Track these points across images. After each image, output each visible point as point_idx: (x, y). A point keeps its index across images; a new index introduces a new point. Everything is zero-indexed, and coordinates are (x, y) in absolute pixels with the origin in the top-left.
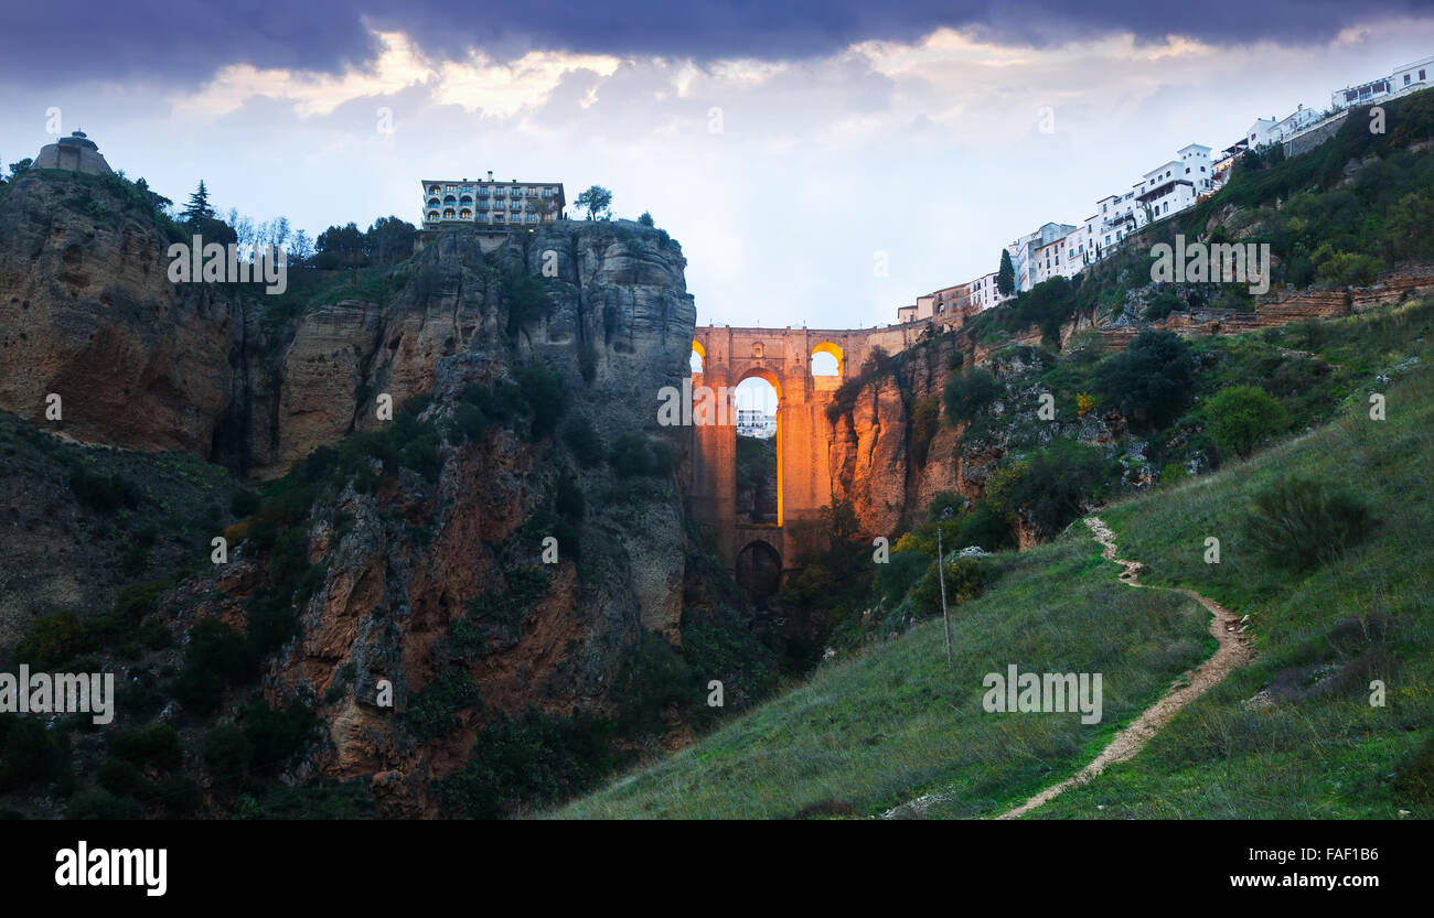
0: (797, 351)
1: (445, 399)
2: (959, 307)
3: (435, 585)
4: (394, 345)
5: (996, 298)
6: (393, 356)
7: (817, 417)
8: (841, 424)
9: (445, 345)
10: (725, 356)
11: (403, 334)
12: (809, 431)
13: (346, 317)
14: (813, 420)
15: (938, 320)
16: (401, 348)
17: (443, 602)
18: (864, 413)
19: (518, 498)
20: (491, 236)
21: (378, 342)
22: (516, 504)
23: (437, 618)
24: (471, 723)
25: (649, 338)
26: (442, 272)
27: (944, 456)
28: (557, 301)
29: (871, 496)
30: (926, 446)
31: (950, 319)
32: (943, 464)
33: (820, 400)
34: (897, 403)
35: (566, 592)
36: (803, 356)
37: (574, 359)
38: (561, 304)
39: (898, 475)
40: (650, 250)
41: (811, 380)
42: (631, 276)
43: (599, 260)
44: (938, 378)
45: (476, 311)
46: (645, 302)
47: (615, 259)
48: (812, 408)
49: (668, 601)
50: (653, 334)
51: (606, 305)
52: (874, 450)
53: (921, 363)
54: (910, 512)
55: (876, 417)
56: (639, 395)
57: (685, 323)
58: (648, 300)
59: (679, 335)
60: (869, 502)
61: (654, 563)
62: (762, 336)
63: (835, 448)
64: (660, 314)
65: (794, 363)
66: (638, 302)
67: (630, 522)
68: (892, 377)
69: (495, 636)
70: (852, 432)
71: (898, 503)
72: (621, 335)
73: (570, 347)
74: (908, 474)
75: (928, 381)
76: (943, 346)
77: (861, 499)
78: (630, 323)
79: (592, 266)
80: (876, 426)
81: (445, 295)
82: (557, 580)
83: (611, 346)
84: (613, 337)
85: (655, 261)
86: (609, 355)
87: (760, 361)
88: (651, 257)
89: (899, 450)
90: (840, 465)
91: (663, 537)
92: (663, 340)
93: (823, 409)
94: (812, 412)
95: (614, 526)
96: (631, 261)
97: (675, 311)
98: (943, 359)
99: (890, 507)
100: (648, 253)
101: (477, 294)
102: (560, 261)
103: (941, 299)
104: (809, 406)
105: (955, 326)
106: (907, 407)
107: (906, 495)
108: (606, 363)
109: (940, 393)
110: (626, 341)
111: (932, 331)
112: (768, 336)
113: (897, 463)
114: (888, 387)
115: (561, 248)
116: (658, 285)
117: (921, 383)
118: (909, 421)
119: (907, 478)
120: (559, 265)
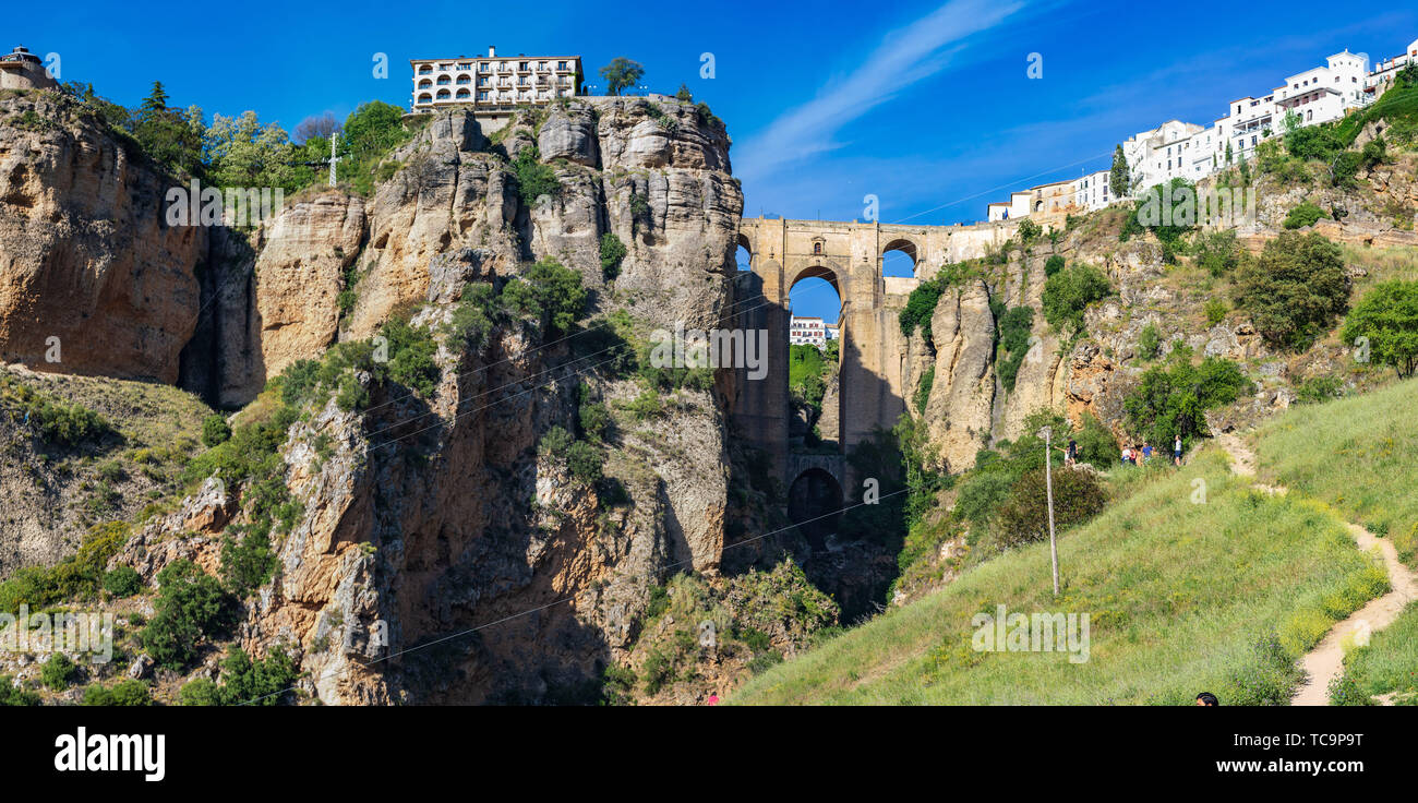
0: (865, 247)
1: (442, 301)
2: (1062, 206)
3: (433, 517)
4: (382, 244)
5: (1105, 199)
6: (380, 256)
7: (888, 324)
8: (918, 331)
9: (441, 241)
10: (778, 251)
11: (391, 231)
12: (879, 341)
13: (325, 216)
14: (883, 329)
15: (1036, 219)
16: (389, 245)
17: (442, 537)
18: (943, 321)
19: (529, 414)
20: (494, 117)
21: (363, 241)
22: (527, 420)
23: (436, 556)
24: (476, 678)
25: (686, 228)
26: (435, 158)
27: (1038, 375)
28: (573, 188)
29: (951, 419)
30: (1018, 362)
31: (1049, 220)
32: (1037, 385)
33: (892, 305)
34: (984, 312)
35: (587, 525)
36: (872, 255)
37: (596, 253)
38: (579, 191)
39: (983, 396)
40: (687, 129)
41: (881, 283)
42: (663, 158)
43: (625, 139)
44: (1033, 286)
45: (477, 201)
46: (680, 188)
47: (644, 139)
48: (882, 314)
49: (707, 536)
50: (690, 224)
51: (634, 191)
52: (956, 366)
53: (1013, 268)
54: (996, 439)
55: (959, 328)
56: (674, 295)
57: (730, 211)
58: (685, 185)
59: (722, 224)
60: (948, 426)
61: (691, 491)
62: (822, 230)
63: (909, 362)
64: (699, 201)
65: (862, 262)
66: (673, 186)
67: (662, 443)
68: (979, 283)
69: (504, 576)
70: (930, 344)
71: (981, 429)
72: (651, 225)
73: (589, 239)
74: (994, 395)
75: (1022, 288)
76: (1042, 251)
77: (938, 422)
78: (662, 212)
79: (616, 147)
80: (958, 338)
81: (440, 185)
82: (576, 510)
83: (639, 238)
84: (643, 227)
85: (693, 141)
86: (637, 249)
87: (821, 258)
88: (688, 136)
89: (986, 367)
90: (914, 383)
91: (703, 460)
92: (703, 231)
93: (896, 316)
94: (882, 319)
95: (643, 447)
96: (664, 140)
97: (718, 198)
98: (1039, 264)
99: (972, 433)
100: (685, 131)
101: (478, 181)
102: (577, 142)
103: (1040, 196)
104: (878, 310)
105: (1056, 227)
106: (995, 318)
107: (992, 420)
108: (633, 259)
109: (1036, 303)
110: (657, 232)
111: (1028, 231)
112: (830, 230)
113: (983, 382)
114: (973, 294)
115: (580, 128)
116: (698, 168)
117: (1014, 290)
118: (997, 333)
119: (993, 400)
120: (576, 147)
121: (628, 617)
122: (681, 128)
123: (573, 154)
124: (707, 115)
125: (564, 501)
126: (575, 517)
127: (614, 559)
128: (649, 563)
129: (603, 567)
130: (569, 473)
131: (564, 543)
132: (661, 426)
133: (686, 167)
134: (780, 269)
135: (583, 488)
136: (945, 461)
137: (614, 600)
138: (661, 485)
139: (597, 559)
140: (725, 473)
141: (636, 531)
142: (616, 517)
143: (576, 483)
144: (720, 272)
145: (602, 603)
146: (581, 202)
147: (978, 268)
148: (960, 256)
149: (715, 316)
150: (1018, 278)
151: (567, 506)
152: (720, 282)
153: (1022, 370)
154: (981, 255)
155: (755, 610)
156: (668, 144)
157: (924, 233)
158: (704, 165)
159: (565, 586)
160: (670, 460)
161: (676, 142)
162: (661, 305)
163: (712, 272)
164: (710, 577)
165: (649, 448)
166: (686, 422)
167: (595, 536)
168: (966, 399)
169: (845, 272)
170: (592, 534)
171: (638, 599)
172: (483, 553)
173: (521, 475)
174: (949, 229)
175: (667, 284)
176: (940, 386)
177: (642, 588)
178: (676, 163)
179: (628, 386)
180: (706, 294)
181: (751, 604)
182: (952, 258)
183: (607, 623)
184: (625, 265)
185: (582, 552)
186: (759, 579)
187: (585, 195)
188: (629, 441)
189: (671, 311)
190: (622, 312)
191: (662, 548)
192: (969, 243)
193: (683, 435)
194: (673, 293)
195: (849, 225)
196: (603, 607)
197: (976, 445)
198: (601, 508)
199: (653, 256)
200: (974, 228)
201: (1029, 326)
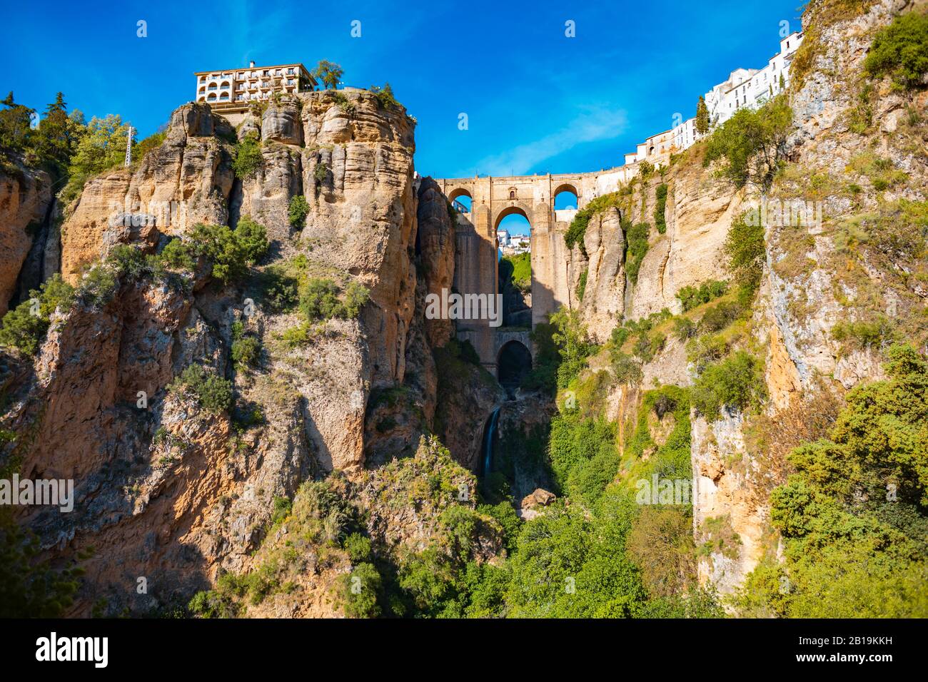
0: (542, 192)
2: (666, 149)
5: (694, 138)
7: (557, 243)
8: (577, 245)
10: (487, 199)
12: (552, 253)
13: (112, 189)
14: (555, 245)
15: (650, 160)
18: (591, 237)
22: (166, 361)
25: (360, 188)
27: (652, 272)
28: (272, 162)
29: (597, 305)
30: (638, 264)
31: (659, 159)
32: (651, 280)
33: (561, 229)
34: (616, 229)
35: (218, 448)
36: (547, 196)
37: (285, 211)
38: (276, 164)
39: (618, 288)
40: (365, 111)
41: (553, 215)
42: (347, 134)
43: (321, 122)
44: (649, 208)
45: (196, 174)
46: (355, 157)
47: (332, 122)
48: (554, 236)
49: (347, 440)
50: (364, 184)
51: (319, 161)
52: (600, 268)
53: (636, 196)
54: (627, 319)
55: (601, 242)
56: (345, 241)
57: (397, 172)
58: (360, 154)
59: (389, 183)
60: (595, 310)
61: (331, 405)
62: (515, 182)
63: (572, 267)
64: (371, 166)
65: (541, 202)
66: (349, 156)
67: (309, 366)
68: (613, 209)
69: (112, 509)
70: (585, 254)
71: (617, 312)
72: (331, 186)
73: (280, 201)
74: (625, 287)
75: (642, 210)
76: (654, 181)
77: (590, 307)
78: (340, 176)
79: (313, 129)
80: (601, 248)
81: (168, 163)
82: (204, 438)
83: (321, 198)
84: (324, 190)
85: (369, 120)
86: (318, 206)
87: (514, 201)
88: (365, 117)
89: (619, 267)
90: (576, 280)
91: (343, 378)
92: (373, 189)
93: (562, 236)
94: (554, 239)
95: (291, 371)
96: (346, 121)
97: (387, 163)
98: (653, 191)
99: (611, 315)
100: (362, 113)
101: (197, 159)
102: (281, 126)
103: (652, 144)
104: (551, 234)
105: (663, 164)
106: (624, 233)
107: (624, 305)
108: (315, 214)
109: (651, 220)
110: (337, 192)
111: (646, 169)
112: (520, 182)
113: (617, 278)
114: (609, 218)
115: (283, 115)
116: (374, 141)
117: (637, 212)
118: (626, 243)
119: (625, 290)
120: (280, 130)
121: (251, 527)
122: (359, 110)
123: (280, 136)
124: (385, 100)
125: (191, 431)
126: (202, 444)
127: (245, 475)
128: (278, 475)
129: (233, 483)
130: (200, 404)
131: (188, 469)
132: (309, 352)
133: (365, 141)
134: (488, 210)
135: (213, 417)
136: (595, 335)
137: (240, 512)
138: (302, 402)
139: (226, 477)
140: (365, 386)
141: (268, 448)
142: (249, 438)
143: (206, 414)
144: (384, 220)
145: (228, 515)
146: (277, 171)
147: (613, 199)
148: (604, 191)
149: (379, 255)
150: (639, 203)
151: (194, 435)
152: (384, 228)
153: (641, 269)
154: (616, 189)
155: (389, 498)
156: (348, 124)
157: (580, 178)
158: (379, 138)
159: (190, 506)
160: (313, 380)
161: (355, 121)
162: (335, 249)
163: (378, 220)
164: (350, 473)
165: (296, 371)
166: (331, 347)
167: (226, 456)
168: (606, 291)
169: (530, 209)
170: (224, 455)
171: (264, 509)
172: (93, 490)
173: (156, 409)
174: (596, 174)
175: (342, 232)
176: (591, 282)
177: (268, 499)
178: (357, 138)
179: (289, 319)
180: (370, 238)
181: (386, 493)
182: (598, 193)
183: (232, 533)
184: (309, 219)
185: (211, 472)
186: (401, 466)
187: (280, 167)
188: (279, 366)
189: (343, 253)
190: (302, 256)
191: (294, 459)
192: (608, 182)
193: (327, 358)
194: (345, 239)
195: (532, 178)
196: (228, 519)
197: (613, 324)
198: (232, 432)
199: (332, 211)
200: (611, 171)
201: (647, 237)
